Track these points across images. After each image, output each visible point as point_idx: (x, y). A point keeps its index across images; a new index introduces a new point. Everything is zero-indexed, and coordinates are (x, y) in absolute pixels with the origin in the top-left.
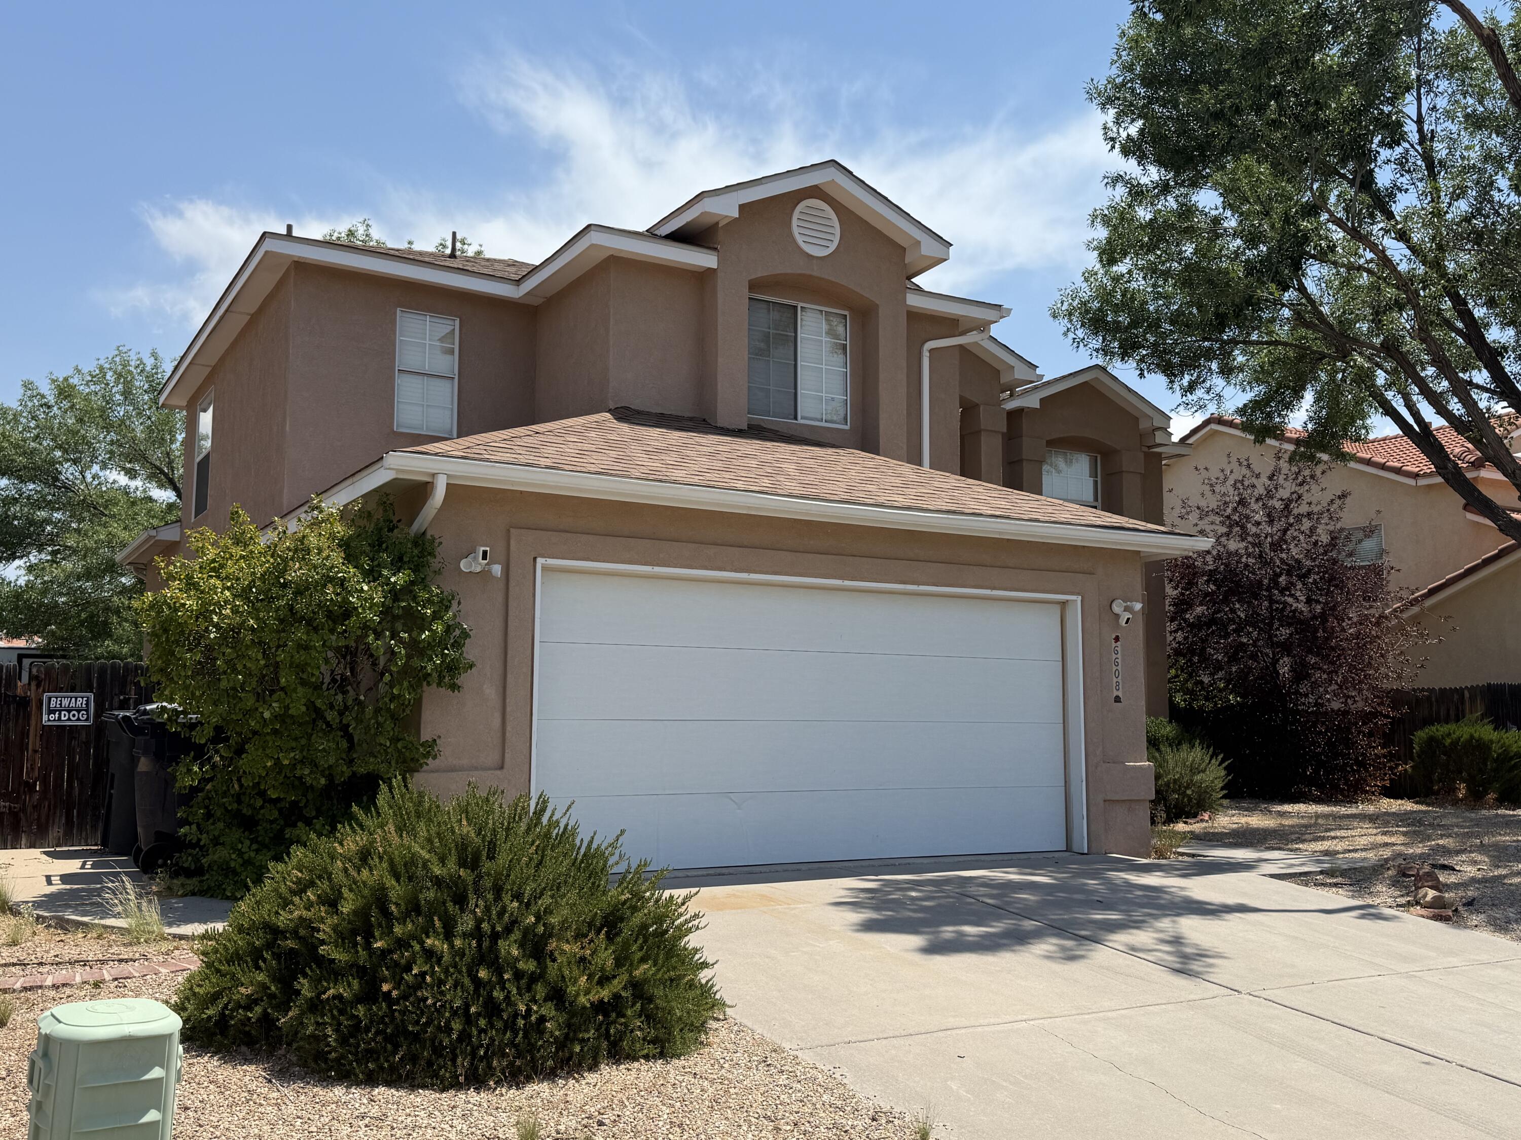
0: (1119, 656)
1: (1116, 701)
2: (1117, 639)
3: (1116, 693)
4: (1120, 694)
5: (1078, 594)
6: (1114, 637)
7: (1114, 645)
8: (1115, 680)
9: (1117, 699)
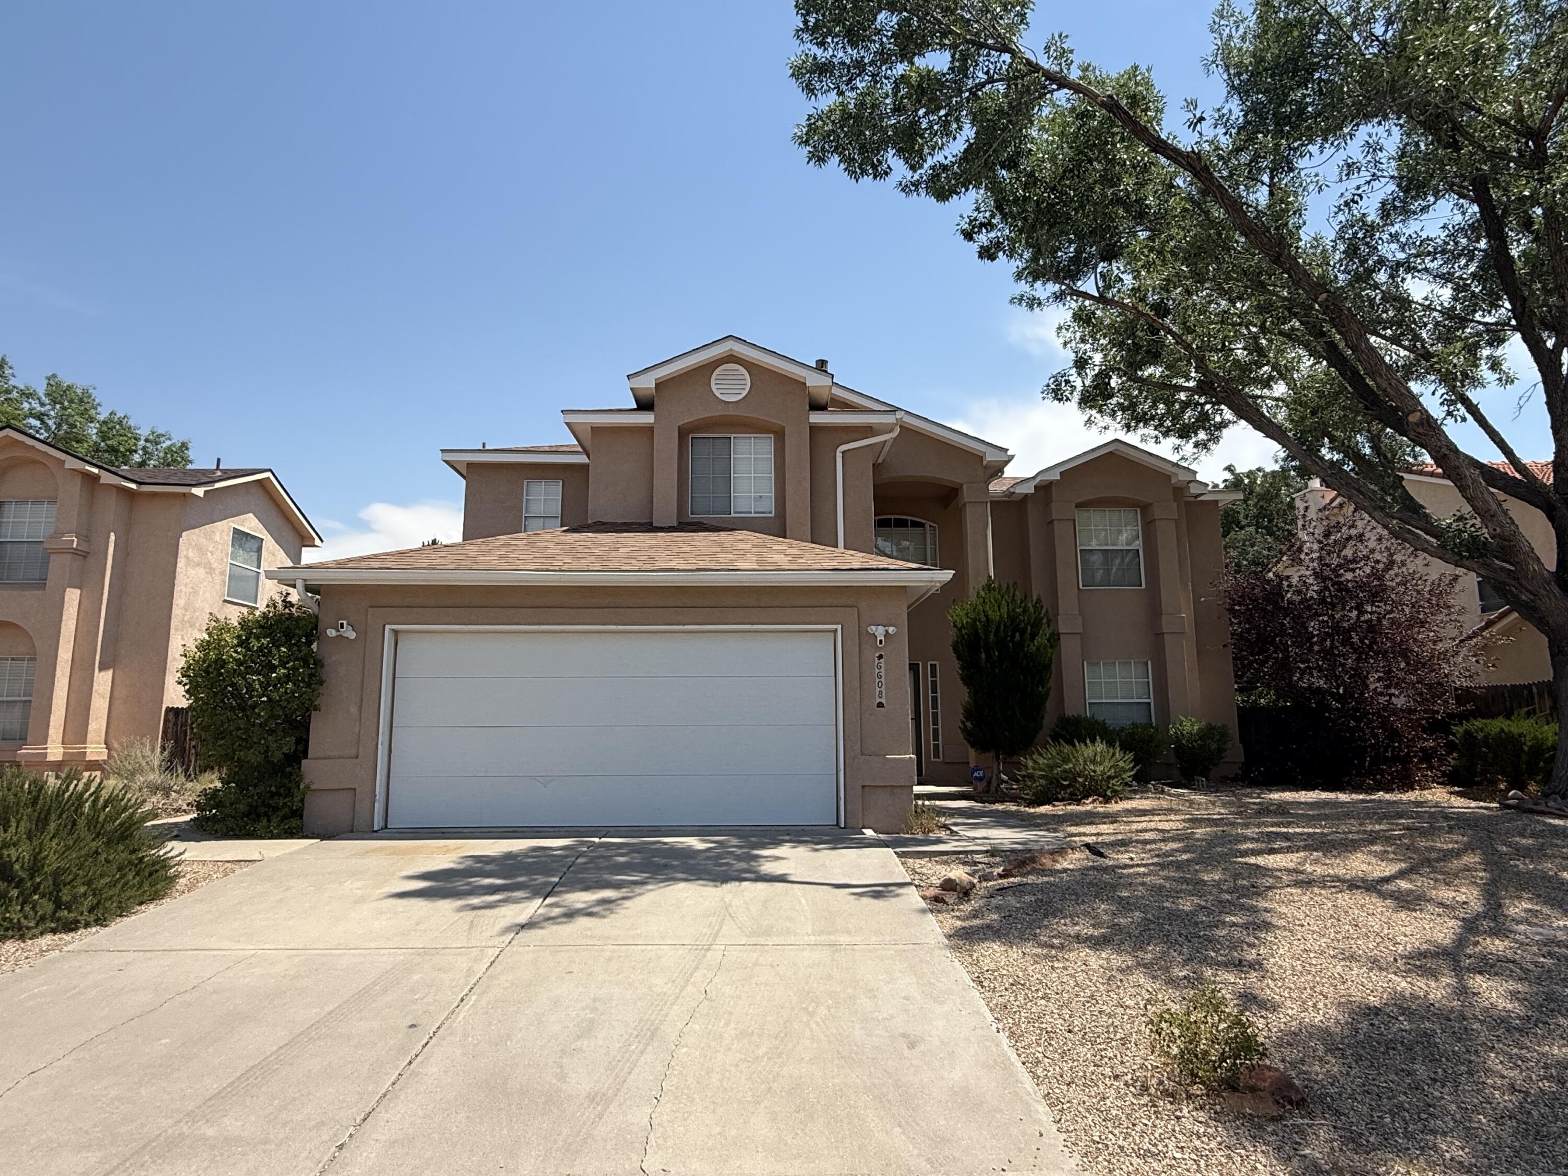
0: (882, 670)
1: (878, 706)
2: (880, 657)
3: (878, 700)
4: (883, 701)
5: (837, 623)
6: (877, 655)
7: (877, 661)
8: (878, 689)
9: (880, 705)
